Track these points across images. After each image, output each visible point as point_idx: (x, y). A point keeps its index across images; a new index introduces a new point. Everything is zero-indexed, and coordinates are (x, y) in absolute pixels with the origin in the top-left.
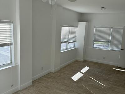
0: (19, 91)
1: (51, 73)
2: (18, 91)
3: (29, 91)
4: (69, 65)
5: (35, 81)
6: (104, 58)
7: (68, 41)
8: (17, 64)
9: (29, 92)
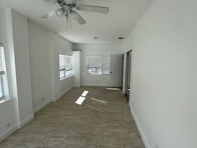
0: (19, 129)
1: (52, 102)
2: (17, 130)
3: (33, 125)
4: (68, 92)
5: (36, 113)
6: (98, 81)
7: (65, 69)
8: (13, 97)
9: (33, 127)
